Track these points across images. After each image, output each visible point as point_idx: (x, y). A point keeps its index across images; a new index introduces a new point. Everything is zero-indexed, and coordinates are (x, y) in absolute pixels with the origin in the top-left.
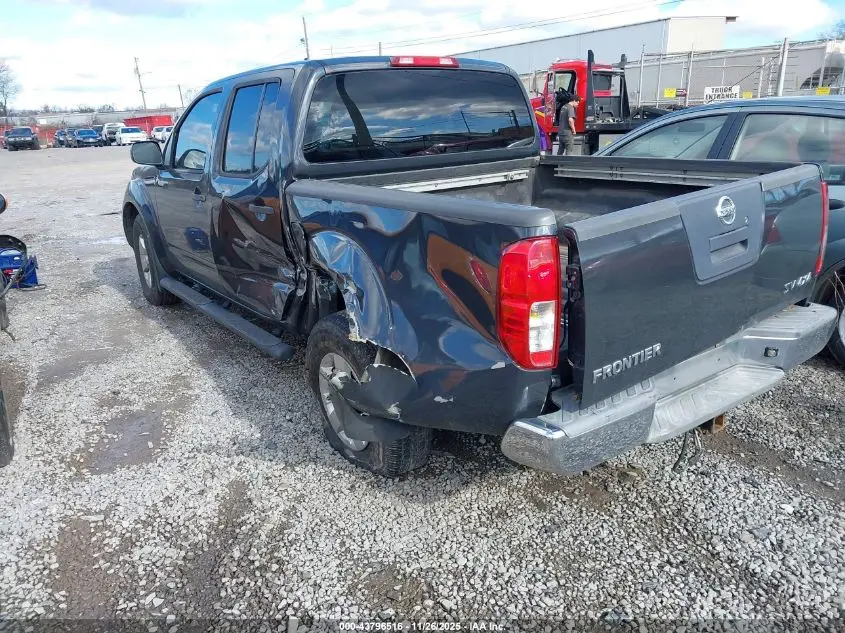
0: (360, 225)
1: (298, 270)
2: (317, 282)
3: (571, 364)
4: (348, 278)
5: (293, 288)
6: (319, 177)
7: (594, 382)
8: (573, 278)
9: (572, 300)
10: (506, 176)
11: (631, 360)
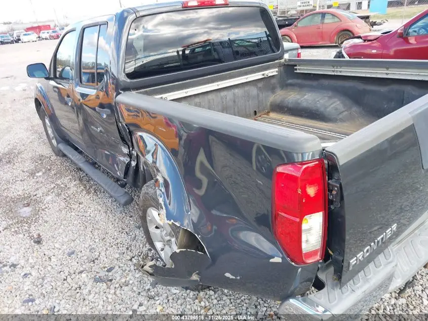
1: (131, 149)
3: (330, 252)
5: (129, 160)
7: (351, 269)
8: (334, 192)
9: (332, 207)
10: (263, 75)
11: (376, 243)
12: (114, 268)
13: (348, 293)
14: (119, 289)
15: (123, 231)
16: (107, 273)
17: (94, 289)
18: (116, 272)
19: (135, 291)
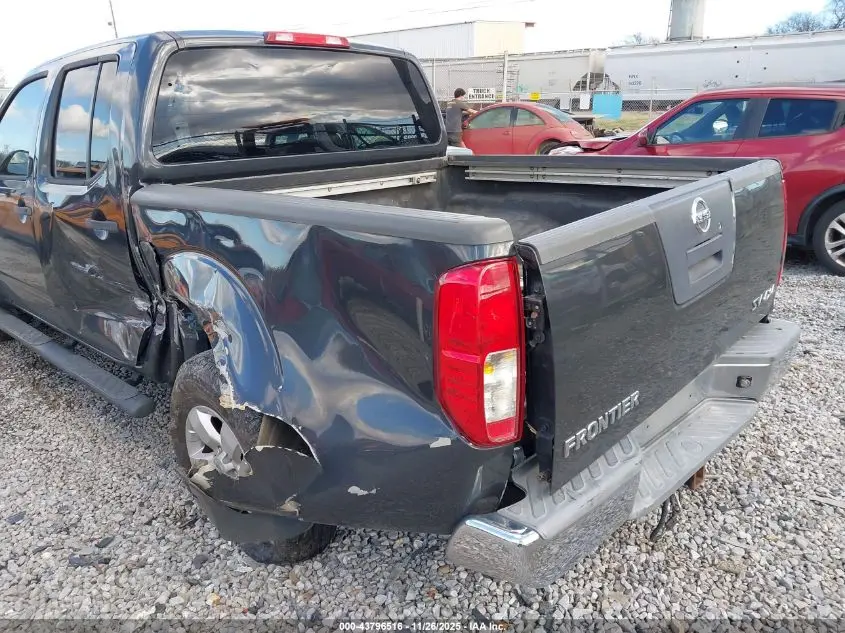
0: (229, 243)
1: (155, 301)
2: (178, 318)
3: (532, 430)
4: (217, 317)
5: (149, 323)
6: (174, 181)
7: (567, 455)
8: (534, 315)
9: (532, 344)
10: (411, 180)
11: (607, 418)
12: (112, 540)
13: (564, 502)
14: (126, 573)
15: (130, 473)
16: (97, 549)
17: (70, 578)
18: (117, 547)
19: (159, 576)
